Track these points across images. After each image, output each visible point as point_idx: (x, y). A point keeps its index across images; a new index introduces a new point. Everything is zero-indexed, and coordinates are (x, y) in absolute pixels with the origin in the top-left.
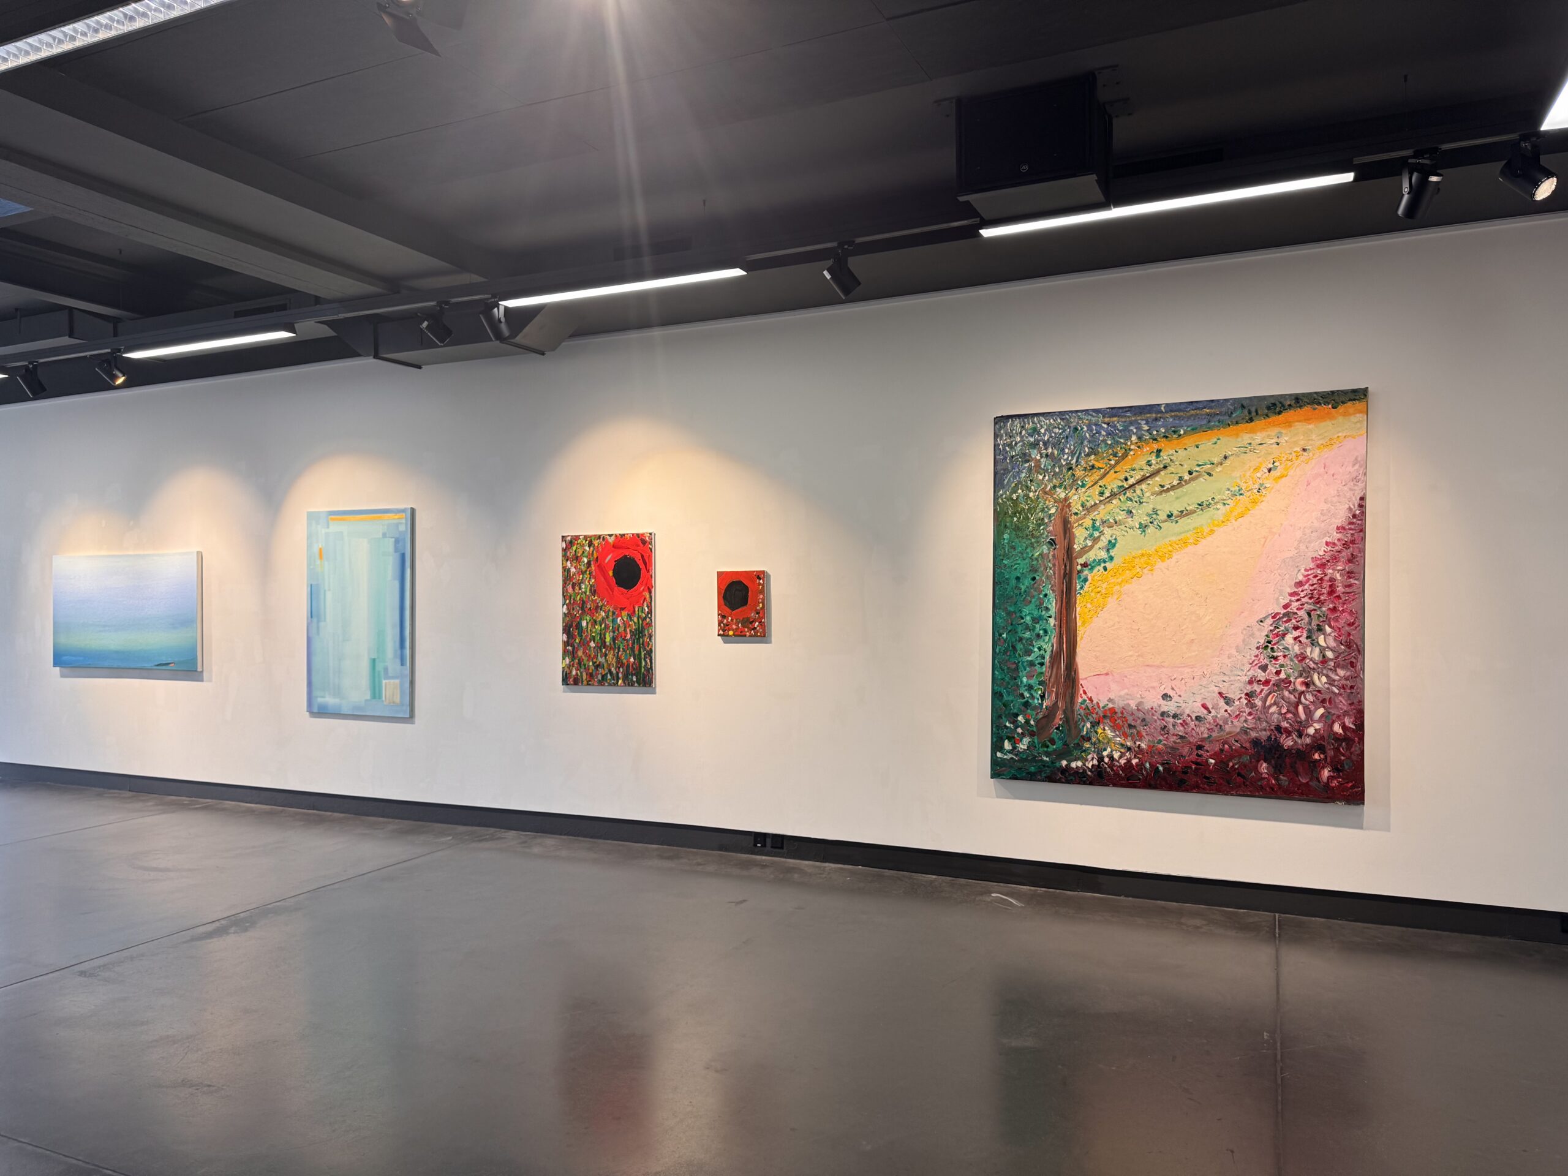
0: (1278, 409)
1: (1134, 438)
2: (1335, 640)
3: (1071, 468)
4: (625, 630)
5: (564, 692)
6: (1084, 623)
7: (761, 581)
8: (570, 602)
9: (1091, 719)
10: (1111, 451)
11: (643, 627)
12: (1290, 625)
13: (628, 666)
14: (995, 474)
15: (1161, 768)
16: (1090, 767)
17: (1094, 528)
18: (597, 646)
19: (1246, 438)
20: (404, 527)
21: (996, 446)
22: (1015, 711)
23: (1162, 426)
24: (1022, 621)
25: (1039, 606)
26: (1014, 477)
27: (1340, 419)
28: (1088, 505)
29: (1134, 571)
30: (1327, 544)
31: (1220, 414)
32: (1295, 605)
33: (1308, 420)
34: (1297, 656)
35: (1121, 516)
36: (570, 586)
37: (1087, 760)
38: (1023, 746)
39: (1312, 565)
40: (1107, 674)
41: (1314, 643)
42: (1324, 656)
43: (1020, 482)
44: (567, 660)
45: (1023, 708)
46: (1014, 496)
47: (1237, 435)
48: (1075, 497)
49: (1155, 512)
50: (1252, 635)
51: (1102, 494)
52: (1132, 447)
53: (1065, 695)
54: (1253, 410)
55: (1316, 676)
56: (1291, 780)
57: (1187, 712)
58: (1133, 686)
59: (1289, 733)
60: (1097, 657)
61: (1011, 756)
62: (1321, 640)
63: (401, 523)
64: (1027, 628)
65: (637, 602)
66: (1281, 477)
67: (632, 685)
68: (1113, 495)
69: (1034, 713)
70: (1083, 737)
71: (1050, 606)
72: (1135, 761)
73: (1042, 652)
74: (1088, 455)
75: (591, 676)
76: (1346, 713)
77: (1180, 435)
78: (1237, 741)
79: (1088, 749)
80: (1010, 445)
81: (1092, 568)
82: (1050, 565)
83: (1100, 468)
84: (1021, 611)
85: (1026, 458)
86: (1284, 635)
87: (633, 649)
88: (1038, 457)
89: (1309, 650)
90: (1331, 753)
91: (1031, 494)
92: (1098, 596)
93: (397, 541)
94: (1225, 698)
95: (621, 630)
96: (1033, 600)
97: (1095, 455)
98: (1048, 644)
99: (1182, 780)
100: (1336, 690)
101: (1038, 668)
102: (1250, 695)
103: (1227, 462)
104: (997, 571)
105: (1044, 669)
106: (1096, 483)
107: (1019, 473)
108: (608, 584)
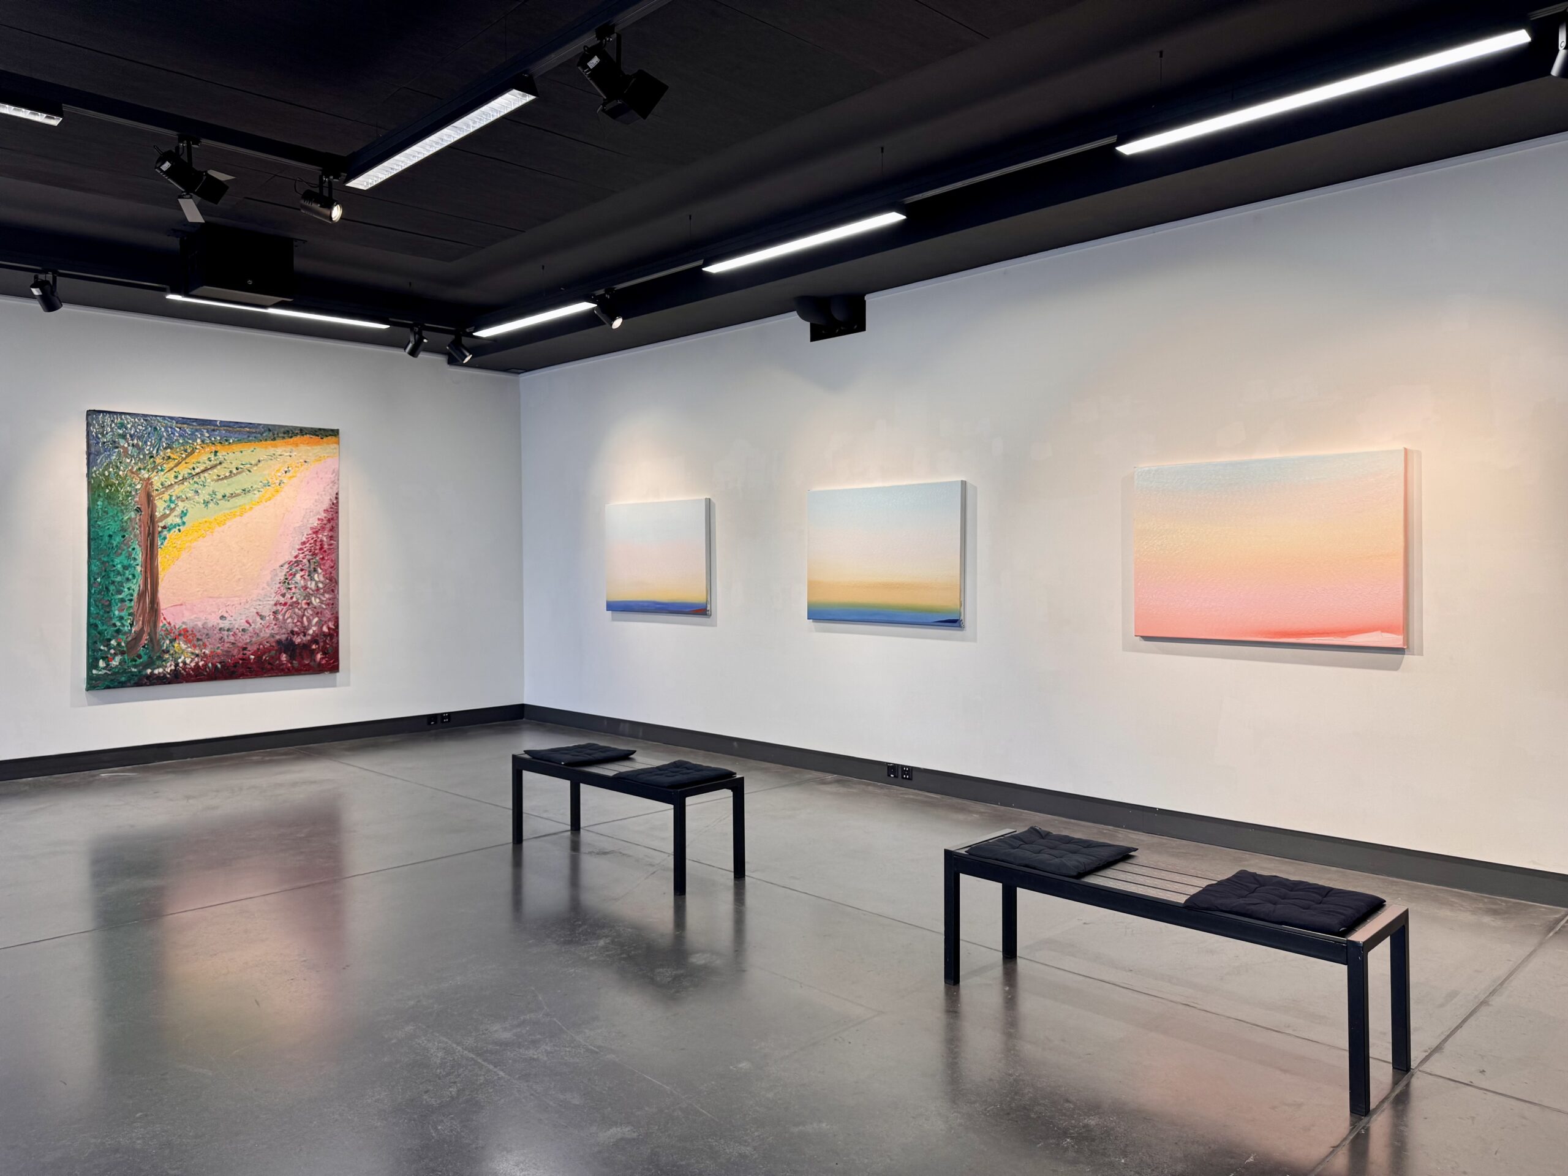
0: (290, 435)
2: (324, 576)
3: (152, 457)
6: (163, 569)
9: (170, 638)
10: (182, 448)
12: (298, 568)
14: (89, 454)
15: (219, 666)
16: (169, 671)
17: (170, 500)
19: (271, 451)
21: (88, 432)
22: (109, 637)
23: (218, 435)
24: (115, 568)
25: (129, 556)
26: (106, 458)
27: (325, 445)
28: (166, 484)
29: (200, 533)
30: (319, 519)
31: (256, 432)
32: (301, 556)
33: (306, 444)
34: (302, 587)
35: (191, 494)
37: (166, 667)
38: (115, 663)
39: (310, 532)
40: (181, 605)
41: (312, 579)
42: (318, 587)
43: (111, 463)
45: (115, 634)
46: (107, 473)
47: (266, 448)
48: (156, 478)
49: (214, 493)
50: (276, 575)
51: (176, 477)
52: (198, 447)
53: (149, 622)
54: (276, 433)
55: (313, 599)
56: (300, 663)
57: (236, 626)
58: (200, 612)
59: (298, 634)
60: (173, 593)
61: (104, 671)
62: (316, 577)
64: (119, 573)
66: (293, 477)
68: (184, 479)
69: (124, 637)
70: (163, 651)
71: (137, 557)
72: (201, 664)
73: (131, 591)
74: (166, 448)
76: (329, 620)
77: (230, 443)
78: (267, 642)
79: (168, 658)
80: (102, 434)
81: (169, 530)
82: (137, 526)
83: (174, 459)
84: (113, 561)
85: (115, 445)
86: (295, 575)
88: (126, 445)
89: (309, 583)
90: (321, 644)
91: (121, 473)
92: (175, 549)
94: (260, 616)
96: (124, 552)
97: (171, 449)
98: (136, 586)
99: (233, 672)
100: (324, 606)
101: (128, 604)
102: (275, 613)
103: (260, 465)
104: (92, 530)
105: (133, 603)
106: (172, 469)
107: (109, 456)
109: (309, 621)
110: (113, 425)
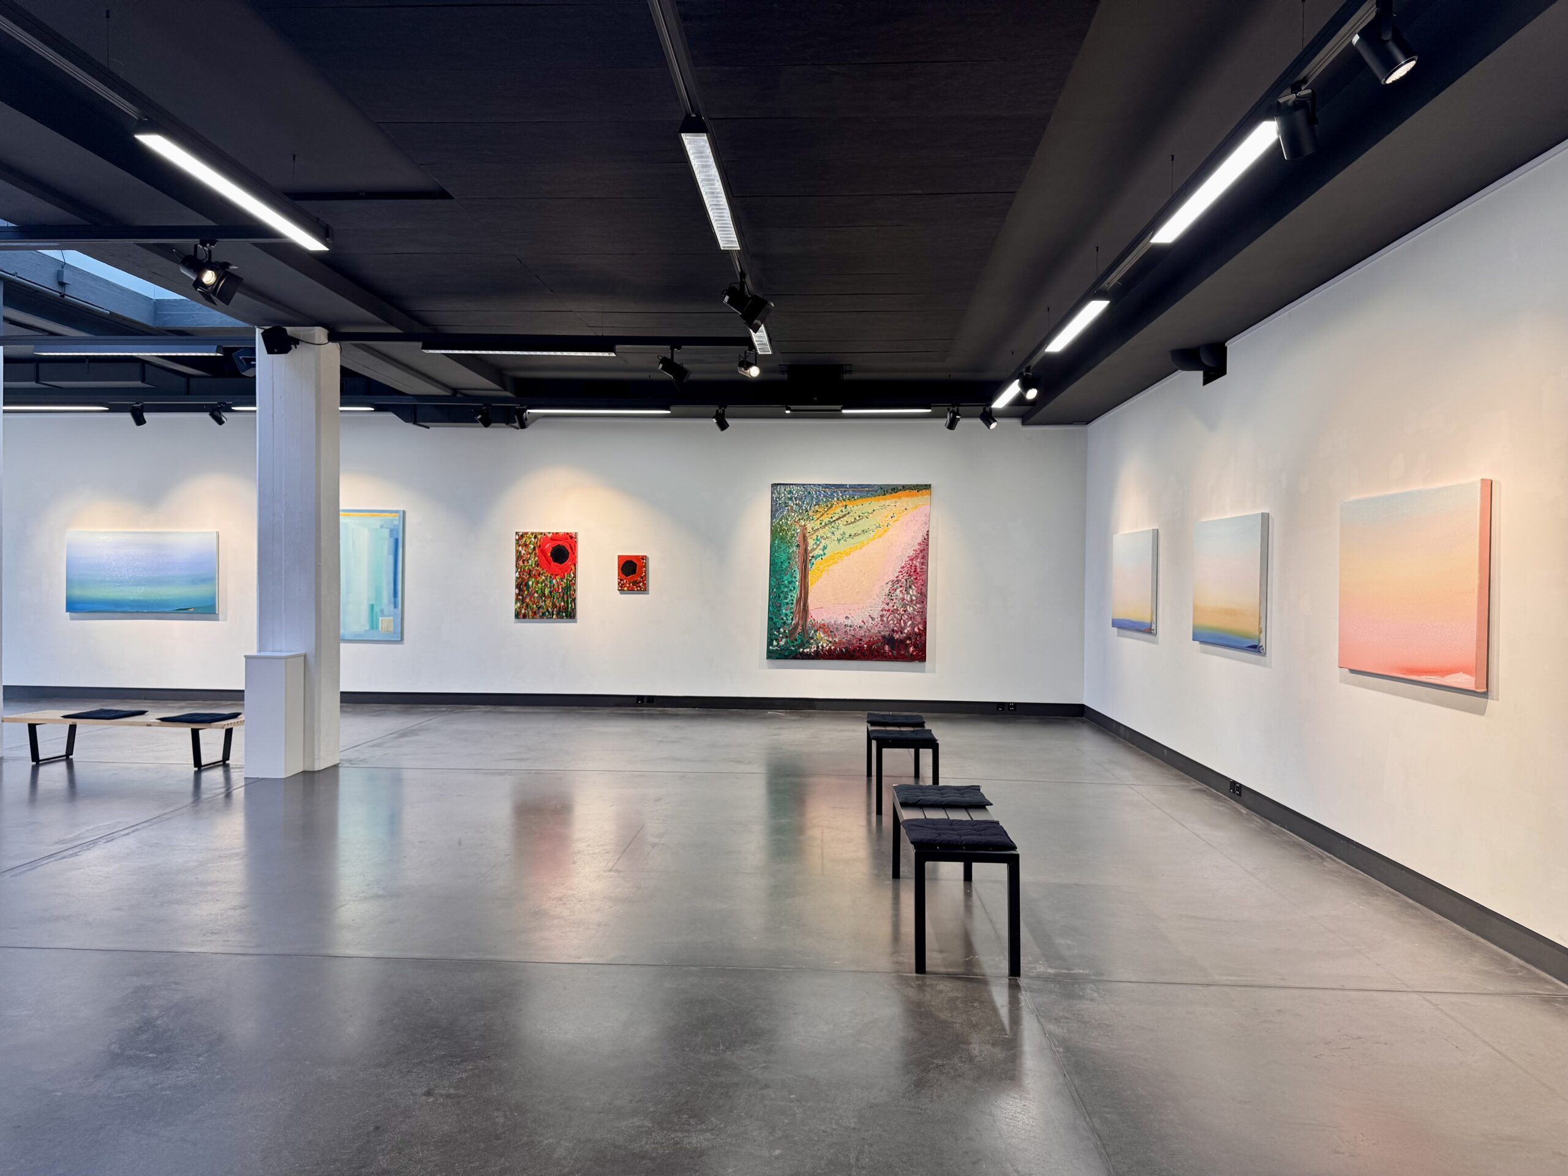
0: (896, 491)
1: (835, 499)
2: (916, 592)
3: (807, 511)
4: (558, 587)
5: (515, 622)
6: (812, 584)
7: (644, 561)
8: (521, 571)
9: (814, 629)
10: (825, 504)
11: (570, 586)
12: (898, 585)
13: (560, 607)
14: (772, 511)
15: (844, 650)
16: (813, 651)
17: (817, 540)
18: (539, 596)
19: (882, 503)
20: (397, 522)
21: (772, 498)
22: (779, 626)
23: (848, 494)
24: (784, 583)
25: (792, 576)
26: (780, 514)
27: (920, 496)
28: (815, 529)
30: (914, 550)
31: (872, 491)
32: (901, 576)
33: (907, 496)
34: (901, 599)
36: (521, 561)
37: (811, 648)
38: (782, 643)
39: (908, 559)
40: (822, 608)
41: (908, 593)
42: (912, 599)
43: (783, 516)
44: (519, 604)
45: (782, 625)
46: (781, 523)
47: (879, 501)
48: (809, 525)
49: (844, 533)
50: (883, 590)
51: (821, 524)
52: (835, 503)
53: (802, 618)
54: (886, 490)
55: (908, 607)
56: (898, 653)
57: (856, 624)
58: (833, 613)
59: (897, 632)
60: (817, 600)
61: (776, 648)
62: (911, 592)
63: (396, 520)
64: (786, 587)
65: (566, 571)
66: (896, 520)
67: (562, 618)
68: (826, 525)
69: (788, 627)
70: (810, 637)
71: (796, 576)
72: (833, 648)
73: (793, 598)
74: (815, 505)
75: (535, 613)
76: (920, 623)
77: (855, 499)
78: (876, 637)
79: (812, 643)
80: (779, 498)
81: (816, 559)
82: (797, 556)
83: (820, 512)
84: (782, 578)
85: (786, 505)
86: (896, 590)
87: (563, 597)
88: (792, 505)
89: (906, 596)
90: (913, 640)
91: (789, 522)
92: (819, 571)
93: (391, 531)
94: (872, 618)
95: (556, 587)
96: (789, 573)
97: (818, 505)
98: (795, 594)
99: (853, 655)
100: (916, 613)
101: (790, 606)
102: (882, 616)
103: (875, 513)
104: (772, 558)
105: (793, 606)
106: (818, 519)
107: (783, 512)
108: (547, 560)
109: (905, 623)
110: (785, 492)
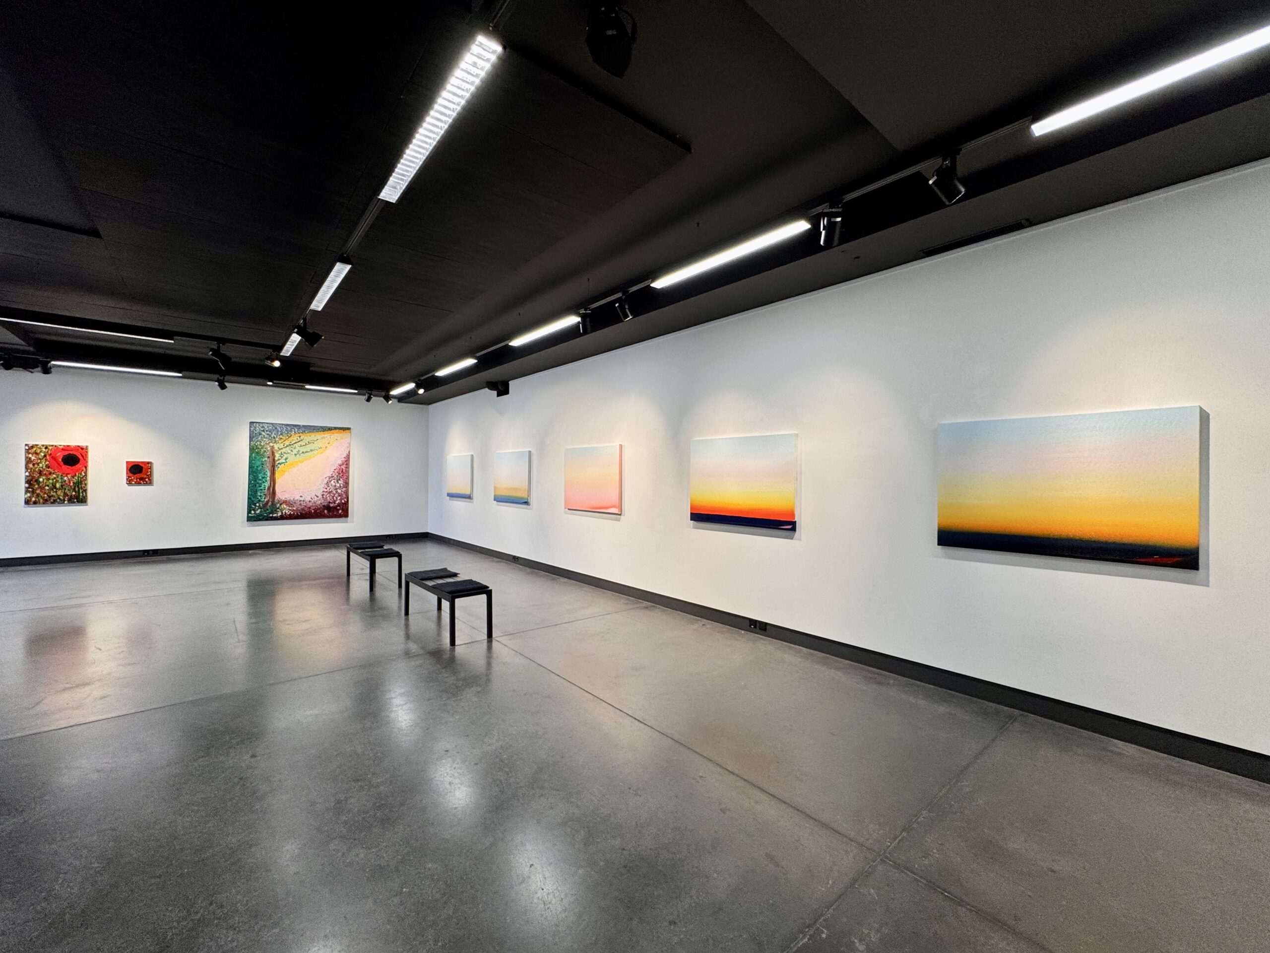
0: (330, 430)
2: (343, 482)
3: (274, 438)
4: (69, 482)
5: (25, 507)
6: (278, 478)
7: (150, 465)
8: (31, 471)
9: (280, 503)
10: (287, 435)
11: (81, 481)
12: (332, 479)
13: (71, 496)
14: (250, 437)
15: (299, 514)
17: (282, 454)
18: (50, 488)
19: (323, 436)
21: (250, 430)
22: (256, 502)
23: (301, 430)
24: (259, 478)
25: (264, 474)
26: (257, 438)
27: (345, 433)
28: (280, 448)
29: (293, 466)
30: (341, 461)
31: (316, 429)
32: (334, 474)
33: (337, 433)
34: (334, 486)
35: (289, 451)
36: (31, 464)
37: (278, 514)
38: (258, 512)
39: (338, 466)
40: (284, 491)
41: (338, 483)
42: (340, 486)
43: (258, 440)
44: (29, 495)
45: (258, 502)
46: (256, 444)
47: (321, 435)
48: (276, 446)
49: (299, 451)
50: (323, 481)
51: (284, 445)
52: (293, 434)
53: (272, 497)
54: (325, 429)
55: (338, 490)
56: (333, 514)
58: (292, 494)
59: (332, 503)
60: (282, 487)
61: (254, 515)
62: (340, 482)
64: (260, 480)
65: (77, 472)
66: (331, 445)
67: (73, 503)
68: (287, 446)
69: (261, 503)
70: (277, 508)
71: (268, 474)
73: (265, 486)
74: (280, 435)
75: (46, 500)
76: (345, 498)
77: (306, 433)
78: (319, 506)
79: (279, 511)
80: (255, 430)
81: (281, 465)
82: (268, 463)
83: (283, 439)
84: (258, 475)
85: (260, 434)
86: (331, 481)
87: (74, 489)
88: (264, 434)
90: (341, 507)
91: (262, 444)
92: (283, 471)
94: (317, 496)
95: (67, 482)
96: (262, 472)
97: (282, 435)
98: (267, 484)
99: (305, 516)
100: (343, 493)
101: (264, 491)
102: (323, 495)
103: (318, 441)
104: (251, 464)
105: (265, 491)
106: (282, 443)
108: (59, 464)
109: (337, 498)
110: (260, 427)
